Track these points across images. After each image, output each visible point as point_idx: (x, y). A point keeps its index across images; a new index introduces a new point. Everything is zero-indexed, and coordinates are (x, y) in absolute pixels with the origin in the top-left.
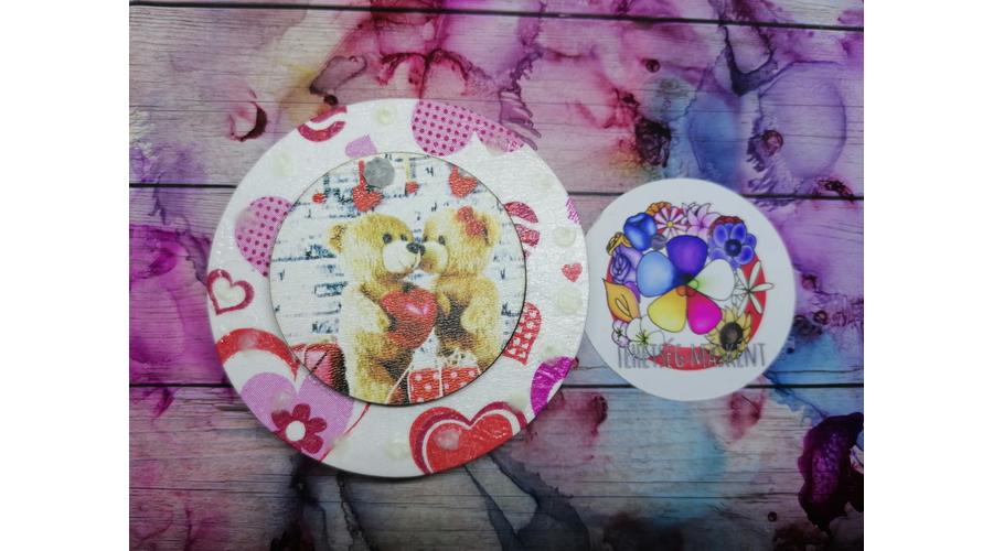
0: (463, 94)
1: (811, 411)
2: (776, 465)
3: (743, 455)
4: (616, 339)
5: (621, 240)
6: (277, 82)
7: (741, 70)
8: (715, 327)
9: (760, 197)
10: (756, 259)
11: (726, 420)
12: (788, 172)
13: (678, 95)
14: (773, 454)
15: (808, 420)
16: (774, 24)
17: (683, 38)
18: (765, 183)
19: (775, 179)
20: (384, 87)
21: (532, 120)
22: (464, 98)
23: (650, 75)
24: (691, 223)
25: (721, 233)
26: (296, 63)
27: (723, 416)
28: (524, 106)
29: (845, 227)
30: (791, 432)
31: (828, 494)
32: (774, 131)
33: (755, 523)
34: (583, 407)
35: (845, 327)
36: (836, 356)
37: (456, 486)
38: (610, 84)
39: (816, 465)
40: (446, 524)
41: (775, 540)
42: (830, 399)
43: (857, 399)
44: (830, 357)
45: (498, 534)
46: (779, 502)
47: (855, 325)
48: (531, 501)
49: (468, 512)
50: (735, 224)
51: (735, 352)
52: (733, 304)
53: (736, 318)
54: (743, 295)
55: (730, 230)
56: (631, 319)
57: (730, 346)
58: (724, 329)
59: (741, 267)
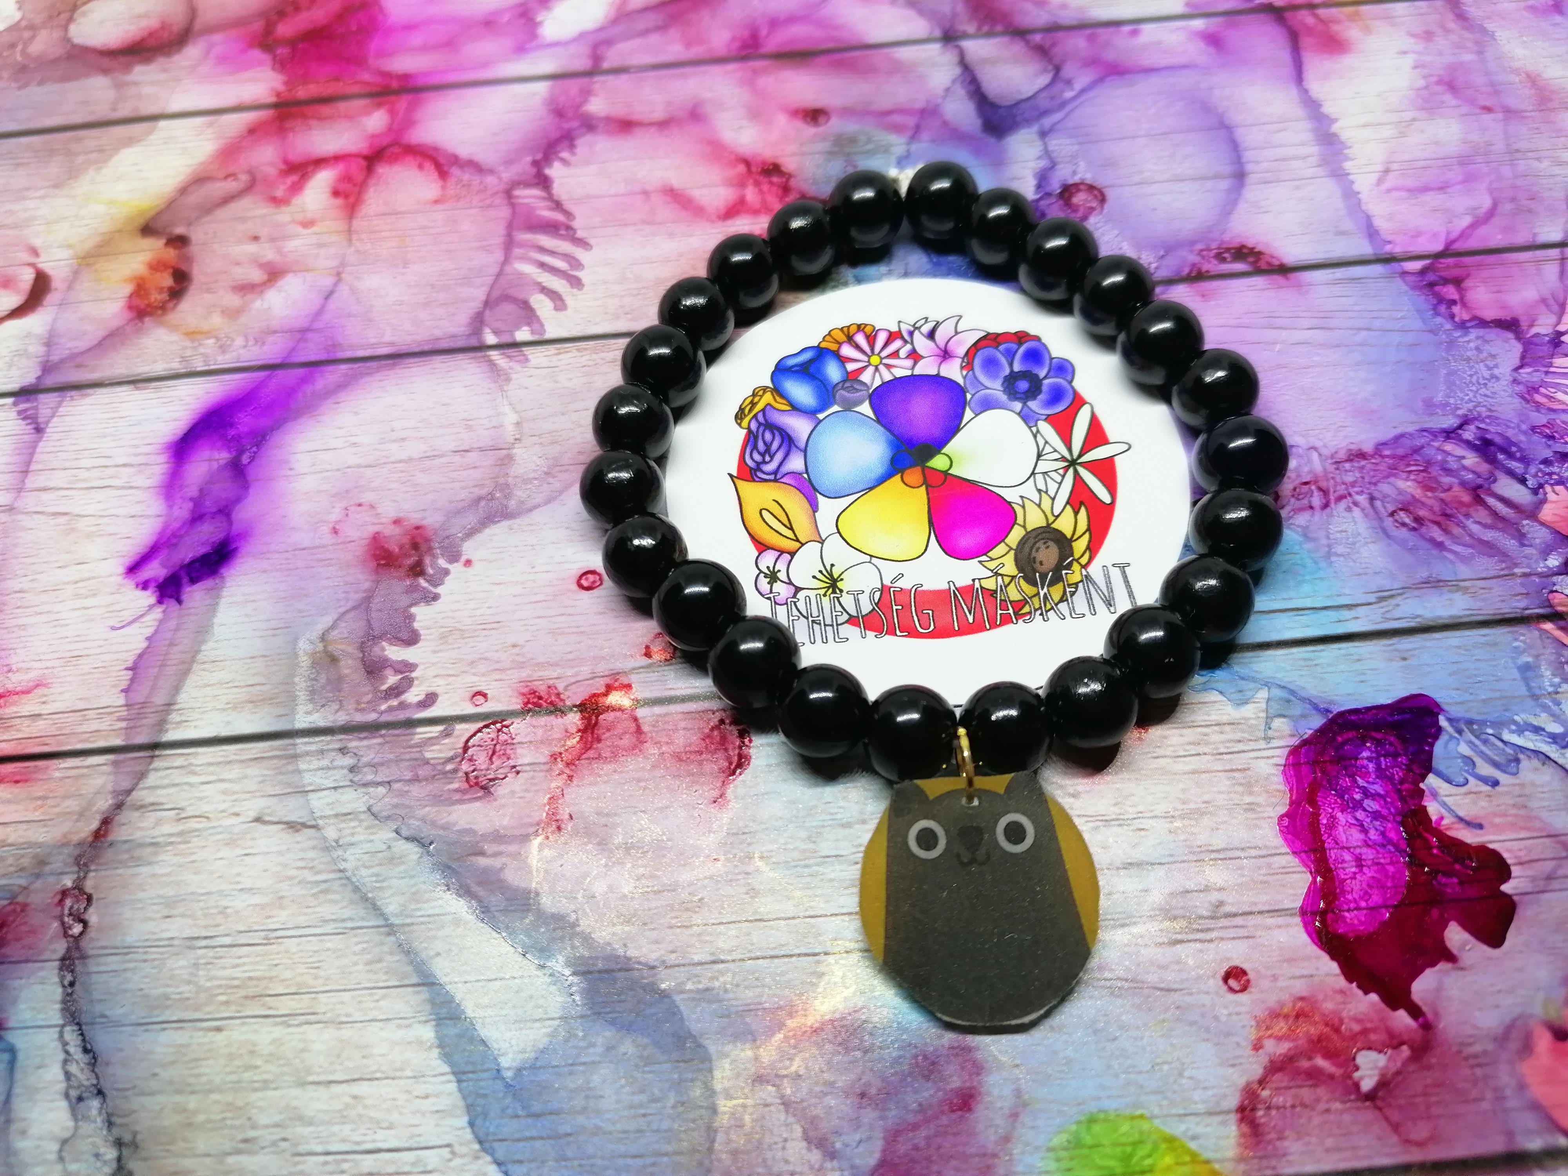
0: (435, 202)
2: (1219, 840)
3: (1122, 822)
6: (82, 230)
7: (997, 100)
13: (872, 153)
14: (1203, 813)
15: (1282, 725)
17: (874, 70)
20: (284, 208)
21: (573, 225)
22: (437, 207)
23: (812, 130)
24: (920, 351)
26: (124, 197)
28: (557, 206)
29: (1279, 322)
30: (1242, 755)
31: (1386, 907)
32: (1082, 183)
33: (1188, 999)
34: (690, 746)
35: (1328, 510)
36: (1321, 574)
37: (356, 964)
38: (732, 153)
39: (1333, 833)
40: (320, 1067)
41: (1257, 1046)
42: (1330, 669)
43: (1404, 663)
44: (1308, 578)
45: (459, 1081)
46: (1248, 937)
47: (1356, 504)
48: (553, 988)
49: (382, 1029)
50: (1020, 344)
51: (1059, 587)
52: (1039, 491)
53: (1051, 519)
54: (1061, 472)
55: (1010, 355)
56: (798, 545)
57: (1043, 577)
58: (1022, 542)
59: (1049, 419)
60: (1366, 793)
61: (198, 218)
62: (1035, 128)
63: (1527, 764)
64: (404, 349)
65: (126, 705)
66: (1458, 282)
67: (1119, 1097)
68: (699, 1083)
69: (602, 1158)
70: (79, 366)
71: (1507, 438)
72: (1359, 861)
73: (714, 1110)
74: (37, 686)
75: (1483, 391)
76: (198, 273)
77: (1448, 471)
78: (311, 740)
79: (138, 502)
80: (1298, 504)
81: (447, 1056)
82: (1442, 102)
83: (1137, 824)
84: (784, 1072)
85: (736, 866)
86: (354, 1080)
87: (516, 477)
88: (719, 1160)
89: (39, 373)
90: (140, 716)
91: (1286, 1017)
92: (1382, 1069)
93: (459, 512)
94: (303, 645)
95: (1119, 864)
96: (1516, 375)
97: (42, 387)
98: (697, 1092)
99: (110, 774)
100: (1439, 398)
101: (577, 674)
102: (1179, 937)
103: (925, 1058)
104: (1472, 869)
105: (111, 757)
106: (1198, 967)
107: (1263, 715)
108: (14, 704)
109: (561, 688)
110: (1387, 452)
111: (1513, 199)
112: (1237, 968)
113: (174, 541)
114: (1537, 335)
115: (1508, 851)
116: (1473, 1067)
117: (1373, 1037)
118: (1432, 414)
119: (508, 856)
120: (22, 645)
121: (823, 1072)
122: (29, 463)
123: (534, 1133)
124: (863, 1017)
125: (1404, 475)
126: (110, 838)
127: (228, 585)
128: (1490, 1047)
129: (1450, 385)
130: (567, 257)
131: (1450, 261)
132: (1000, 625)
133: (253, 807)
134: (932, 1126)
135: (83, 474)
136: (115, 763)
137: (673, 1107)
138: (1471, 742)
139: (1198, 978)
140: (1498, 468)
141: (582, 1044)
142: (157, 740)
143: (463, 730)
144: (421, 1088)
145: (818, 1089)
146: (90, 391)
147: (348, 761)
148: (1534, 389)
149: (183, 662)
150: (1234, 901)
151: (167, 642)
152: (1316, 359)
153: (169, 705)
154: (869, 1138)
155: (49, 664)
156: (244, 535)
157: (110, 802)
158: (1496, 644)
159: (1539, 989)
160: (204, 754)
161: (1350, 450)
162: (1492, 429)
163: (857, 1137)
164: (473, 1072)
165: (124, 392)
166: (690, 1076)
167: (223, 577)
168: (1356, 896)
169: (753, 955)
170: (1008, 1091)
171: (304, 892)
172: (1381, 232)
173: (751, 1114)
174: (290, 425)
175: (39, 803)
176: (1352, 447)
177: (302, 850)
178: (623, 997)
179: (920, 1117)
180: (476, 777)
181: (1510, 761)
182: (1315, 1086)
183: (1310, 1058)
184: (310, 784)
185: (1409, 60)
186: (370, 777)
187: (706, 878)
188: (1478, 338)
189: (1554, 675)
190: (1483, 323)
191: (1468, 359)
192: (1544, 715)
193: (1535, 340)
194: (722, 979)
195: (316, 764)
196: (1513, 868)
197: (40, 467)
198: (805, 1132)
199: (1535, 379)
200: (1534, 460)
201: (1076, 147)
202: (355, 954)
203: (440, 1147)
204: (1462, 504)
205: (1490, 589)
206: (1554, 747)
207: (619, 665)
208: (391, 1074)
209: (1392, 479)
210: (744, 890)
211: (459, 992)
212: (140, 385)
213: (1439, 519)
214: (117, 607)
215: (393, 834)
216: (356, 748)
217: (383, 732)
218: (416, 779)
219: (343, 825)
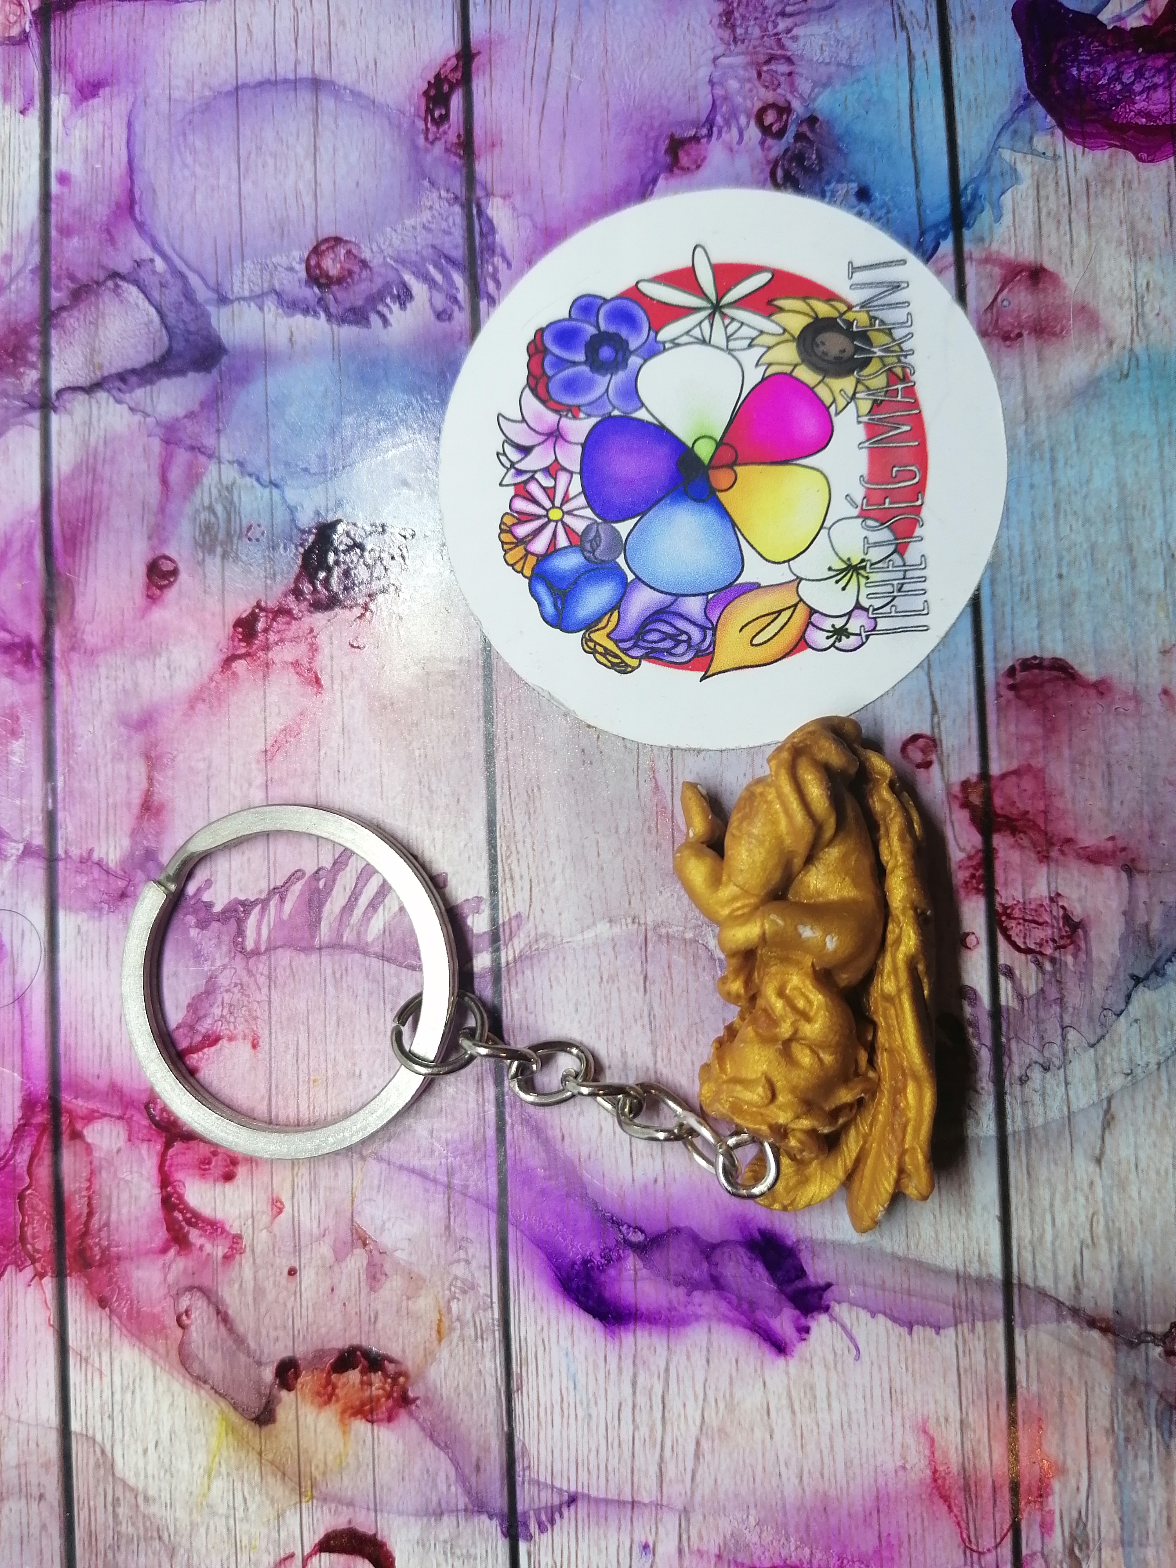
0: (254, 1046)
1: (1015, 132)
2: (1160, 217)
3: (1139, 303)
4: (853, 641)
5: (600, 637)
6: (253, 1507)
7: (158, 353)
8: (812, 389)
9: (476, 290)
10: (634, 294)
11: (1049, 352)
12: (409, 222)
13: (231, 508)
14: (1132, 227)
15: (1041, 142)
16: (44, 273)
17: (88, 499)
18: (438, 277)
19: (428, 252)
20: (246, 1241)
21: (310, 869)
22: (264, 1044)
23: (183, 576)
24: (548, 461)
25: (572, 386)
26: (201, 1458)
27: (1040, 359)
28: (280, 892)
29: (540, 70)
30: (1072, 183)
32: (308, 262)
34: (1037, 719)
35: (794, 59)
36: (872, 77)
38: (212, 677)
39: (1155, 115)
42: (981, 88)
43: (977, 19)
44: (875, 90)
47: (789, 31)
50: (546, 351)
51: (873, 335)
52: (750, 346)
54: (727, 321)
55: (562, 363)
56: (801, 605)
57: (860, 350)
58: (816, 367)
59: (656, 328)
60: (1116, 78)
61: (249, 1353)
62: (212, 310)
65: (956, 1326)
70: (478, 1468)
74: (925, 1432)
76: (343, 1339)
78: (1009, 1116)
79: (688, 1358)
80: (785, 86)
83: (1142, 289)
89: (484, 1518)
90: (970, 1308)
97: (506, 1510)
99: (1037, 1330)
105: (1017, 1331)
107: (1029, 157)
108: (945, 1454)
109: (959, 855)
113: (745, 1306)
120: (872, 1461)
122: (620, 1503)
126: (1110, 1315)
127: (808, 1234)
130: (362, 875)
132: (916, 401)
133: (1083, 1167)
135: (644, 1431)
136: (1025, 1326)
142: (1000, 1283)
143: (1006, 954)
146: (518, 1448)
147: (1036, 1074)
149: (906, 1271)
151: (880, 1292)
152: (594, 40)
153: (958, 1277)
155: (898, 1422)
156: (743, 1226)
157: (1069, 1322)
160: (1019, 1228)
161: (720, 25)
165: (523, 1405)
167: (798, 1241)
174: (591, 1190)
175: (1066, 1400)
176: (716, 21)
177: (1134, 1110)
180: (1062, 937)
184: (1061, 1110)
186: (1056, 1049)
195: (1039, 1109)
197: (627, 1490)
201: (248, 264)
212: (514, 1386)
214: (830, 1357)
215: (1122, 1018)
216: (1021, 1067)
217: (1004, 1040)
218: (1061, 1001)
219: (1109, 1071)
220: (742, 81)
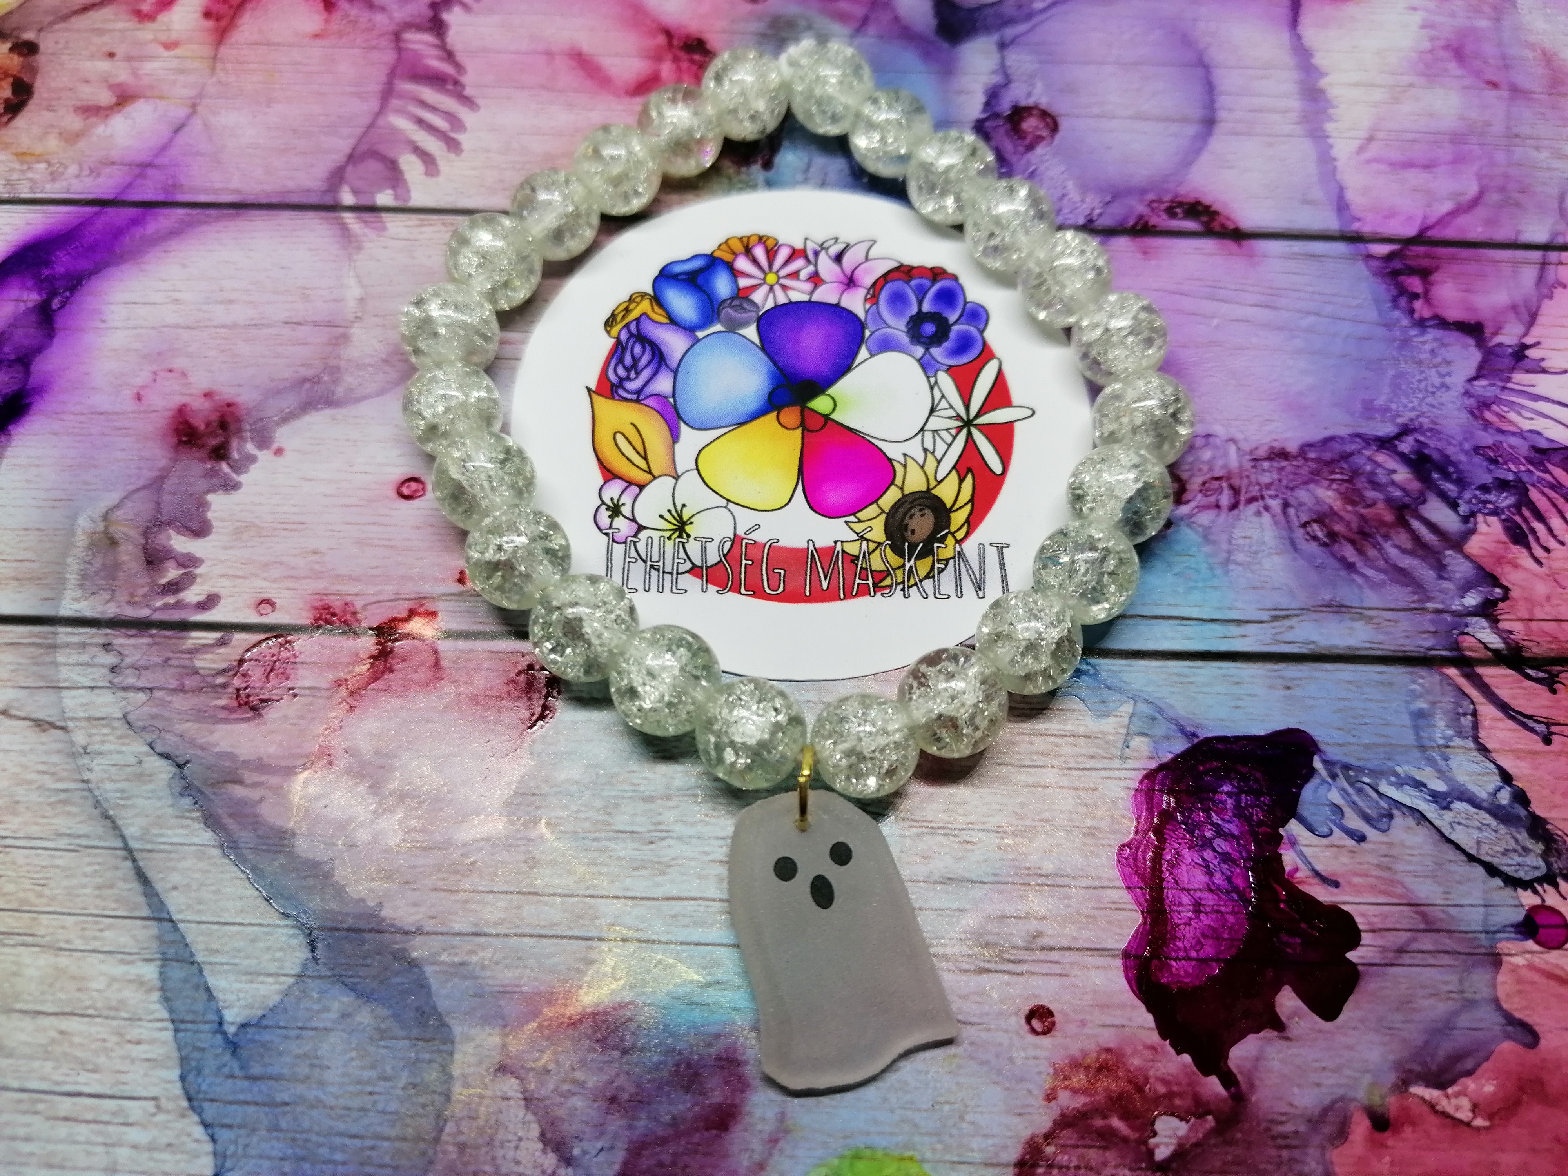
0: (315, 36)
3: (948, 831)
7: (957, 1)
15: (1141, 745)
20: (148, 25)
21: (463, 80)
22: (317, 42)
24: (824, 274)
28: (449, 57)
29: (1222, 293)
30: (1093, 773)
31: (1218, 960)
32: (1036, 107)
33: (984, 1035)
34: (491, 688)
35: (1235, 512)
36: (1215, 582)
37: (84, 886)
38: (653, 21)
39: (1176, 871)
40: (30, 994)
41: (1050, 1097)
42: (1205, 689)
43: (1288, 692)
44: (1200, 584)
45: (177, 1030)
46: (1061, 975)
47: (1267, 508)
48: (294, 942)
49: (102, 962)
50: (934, 280)
51: (928, 561)
52: (926, 450)
53: (933, 483)
54: (953, 431)
55: (921, 293)
56: (650, 477)
57: (912, 547)
58: (896, 506)
59: (950, 370)
60: (1220, 832)
61: (52, 24)
62: (995, 38)
63: (1400, 821)
64: (251, 199)
66: (1425, 274)
67: (891, 1134)
68: (435, 1066)
69: (318, 1134)
71: (1446, 457)
72: (1198, 907)
73: (447, 1097)
75: (1430, 400)
76: (39, 86)
77: (1375, 485)
78: (74, 630)
80: (1205, 501)
81: (166, 1000)
82: (1446, 70)
83: (965, 835)
84: (531, 1064)
85: (518, 830)
86: (64, 1014)
87: (349, 360)
88: (445, 1152)
91: (1087, 1068)
92: (1180, 1138)
93: (278, 392)
94: (83, 522)
95: (936, 877)
96: (1468, 386)
98: (432, 1075)
100: (1381, 401)
101: (380, 592)
102: (987, 966)
103: (689, 1065)
104: (1319, 930)
106: (1002, 1002)
107: (1123, 731)
109: (359, 604)
110: (1312, 455)
111: (1502, 189)
112: (1043, 1007)
114: (1500, 345)
115: (1363, 915)
116: (1279, 1147)
117: (1177, 1102)
118: (1370, 419)
119: (269, 788)
121: (574, 1069)
123: (249, 1097)
124: (628, 1014)
125: (1326, 483)
127: (14, 444)
128: (1302, 1128)
129: (1396, 387)
130: (450, 117)
131: (1421, 249)
132: (853, 596)
134: (683, 1142)
137: (404, 1088)
138: (1344, 790)
139: (1001, 1013)
140: (1429, 488)
141: (316, 1007)
143: (241, 639)
144: (134, 1033)
145: (566, 1087)
147: (110, 659)
148: (1485, 404)
150: (1054, 933)
152: (1255, 340)
154: (612, 1148)
156: (40, 390)
158: (1391, 684)
159: (1367, 1071)
161: (1273, 447)
162: (1432, 443)
163: (599, 1145)
164: (193, 1022)
166: (427, 1056)
167: (9, 435)
168: (1188, 945)
169: (519, 931)
170: (771, 1114)
171: (41, 799)
172: (1353, 207)
173: (488, 1106)
174: (112, 270)
176: (1276, 444)
177: (47, 753)
178: (368, 961)
179: (671, 1131)
180: (248, 696)
181: (1383, 816)
182: (1106, 1148)
183: (1105, 1117)
184: (66, 680)
185: (1417, 18)
186: (131, 681)
187: (483, 839)
188: (1435, 339)
189: (1448, 727)
190: (1443, 323)
191: (1420, 362)
192: (1429, 769)
193: (1498, 350)
194: (481, 954)
195: (75, 658)
196: (1363, 935)
198: (543, 1134)
199: (1488, 394)
200: (1470, 484)
201: (1036, 66)
202: (86, 875)
203: (145, 1099)
204: (1383, 523)
205: (1396, 622)
206: (1433, 806)
207: (427, 589)
208: (105, 1013)
209: (1311, 486)
210: (523, 857)
211: (191, 932)
213: (1357, 537)
215: (147, 748)
216: (122, 645)
217: (154, 631)
218: (181, 690)
219: (94, 731)
220: (1210, 462)
